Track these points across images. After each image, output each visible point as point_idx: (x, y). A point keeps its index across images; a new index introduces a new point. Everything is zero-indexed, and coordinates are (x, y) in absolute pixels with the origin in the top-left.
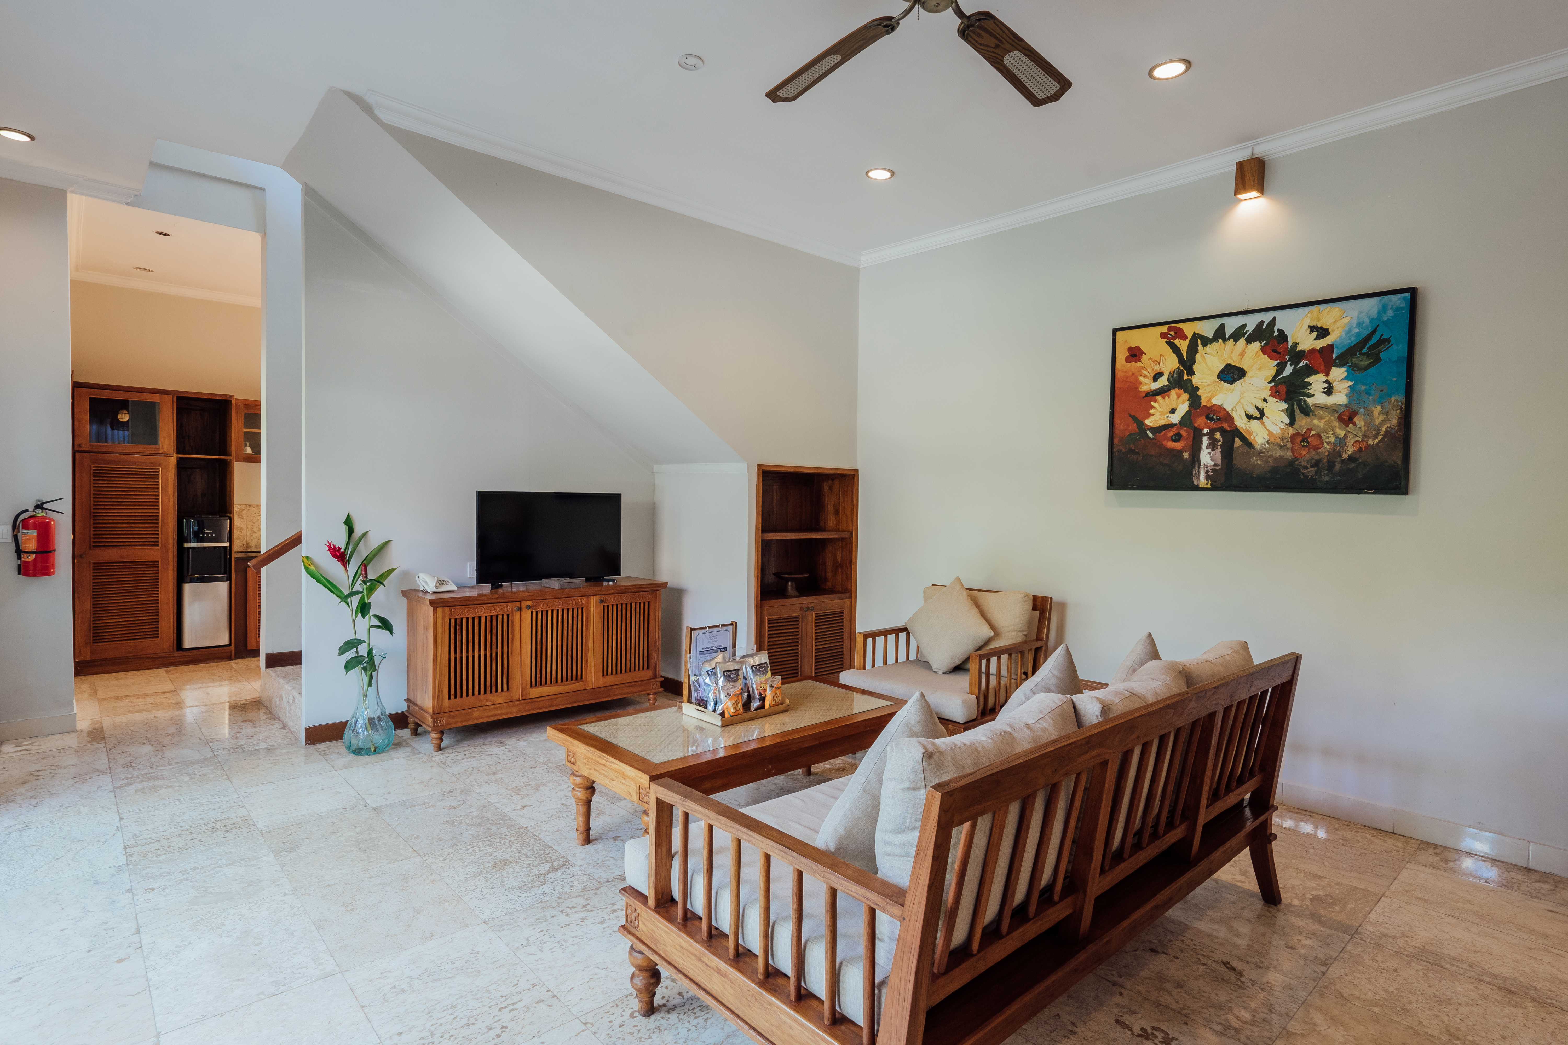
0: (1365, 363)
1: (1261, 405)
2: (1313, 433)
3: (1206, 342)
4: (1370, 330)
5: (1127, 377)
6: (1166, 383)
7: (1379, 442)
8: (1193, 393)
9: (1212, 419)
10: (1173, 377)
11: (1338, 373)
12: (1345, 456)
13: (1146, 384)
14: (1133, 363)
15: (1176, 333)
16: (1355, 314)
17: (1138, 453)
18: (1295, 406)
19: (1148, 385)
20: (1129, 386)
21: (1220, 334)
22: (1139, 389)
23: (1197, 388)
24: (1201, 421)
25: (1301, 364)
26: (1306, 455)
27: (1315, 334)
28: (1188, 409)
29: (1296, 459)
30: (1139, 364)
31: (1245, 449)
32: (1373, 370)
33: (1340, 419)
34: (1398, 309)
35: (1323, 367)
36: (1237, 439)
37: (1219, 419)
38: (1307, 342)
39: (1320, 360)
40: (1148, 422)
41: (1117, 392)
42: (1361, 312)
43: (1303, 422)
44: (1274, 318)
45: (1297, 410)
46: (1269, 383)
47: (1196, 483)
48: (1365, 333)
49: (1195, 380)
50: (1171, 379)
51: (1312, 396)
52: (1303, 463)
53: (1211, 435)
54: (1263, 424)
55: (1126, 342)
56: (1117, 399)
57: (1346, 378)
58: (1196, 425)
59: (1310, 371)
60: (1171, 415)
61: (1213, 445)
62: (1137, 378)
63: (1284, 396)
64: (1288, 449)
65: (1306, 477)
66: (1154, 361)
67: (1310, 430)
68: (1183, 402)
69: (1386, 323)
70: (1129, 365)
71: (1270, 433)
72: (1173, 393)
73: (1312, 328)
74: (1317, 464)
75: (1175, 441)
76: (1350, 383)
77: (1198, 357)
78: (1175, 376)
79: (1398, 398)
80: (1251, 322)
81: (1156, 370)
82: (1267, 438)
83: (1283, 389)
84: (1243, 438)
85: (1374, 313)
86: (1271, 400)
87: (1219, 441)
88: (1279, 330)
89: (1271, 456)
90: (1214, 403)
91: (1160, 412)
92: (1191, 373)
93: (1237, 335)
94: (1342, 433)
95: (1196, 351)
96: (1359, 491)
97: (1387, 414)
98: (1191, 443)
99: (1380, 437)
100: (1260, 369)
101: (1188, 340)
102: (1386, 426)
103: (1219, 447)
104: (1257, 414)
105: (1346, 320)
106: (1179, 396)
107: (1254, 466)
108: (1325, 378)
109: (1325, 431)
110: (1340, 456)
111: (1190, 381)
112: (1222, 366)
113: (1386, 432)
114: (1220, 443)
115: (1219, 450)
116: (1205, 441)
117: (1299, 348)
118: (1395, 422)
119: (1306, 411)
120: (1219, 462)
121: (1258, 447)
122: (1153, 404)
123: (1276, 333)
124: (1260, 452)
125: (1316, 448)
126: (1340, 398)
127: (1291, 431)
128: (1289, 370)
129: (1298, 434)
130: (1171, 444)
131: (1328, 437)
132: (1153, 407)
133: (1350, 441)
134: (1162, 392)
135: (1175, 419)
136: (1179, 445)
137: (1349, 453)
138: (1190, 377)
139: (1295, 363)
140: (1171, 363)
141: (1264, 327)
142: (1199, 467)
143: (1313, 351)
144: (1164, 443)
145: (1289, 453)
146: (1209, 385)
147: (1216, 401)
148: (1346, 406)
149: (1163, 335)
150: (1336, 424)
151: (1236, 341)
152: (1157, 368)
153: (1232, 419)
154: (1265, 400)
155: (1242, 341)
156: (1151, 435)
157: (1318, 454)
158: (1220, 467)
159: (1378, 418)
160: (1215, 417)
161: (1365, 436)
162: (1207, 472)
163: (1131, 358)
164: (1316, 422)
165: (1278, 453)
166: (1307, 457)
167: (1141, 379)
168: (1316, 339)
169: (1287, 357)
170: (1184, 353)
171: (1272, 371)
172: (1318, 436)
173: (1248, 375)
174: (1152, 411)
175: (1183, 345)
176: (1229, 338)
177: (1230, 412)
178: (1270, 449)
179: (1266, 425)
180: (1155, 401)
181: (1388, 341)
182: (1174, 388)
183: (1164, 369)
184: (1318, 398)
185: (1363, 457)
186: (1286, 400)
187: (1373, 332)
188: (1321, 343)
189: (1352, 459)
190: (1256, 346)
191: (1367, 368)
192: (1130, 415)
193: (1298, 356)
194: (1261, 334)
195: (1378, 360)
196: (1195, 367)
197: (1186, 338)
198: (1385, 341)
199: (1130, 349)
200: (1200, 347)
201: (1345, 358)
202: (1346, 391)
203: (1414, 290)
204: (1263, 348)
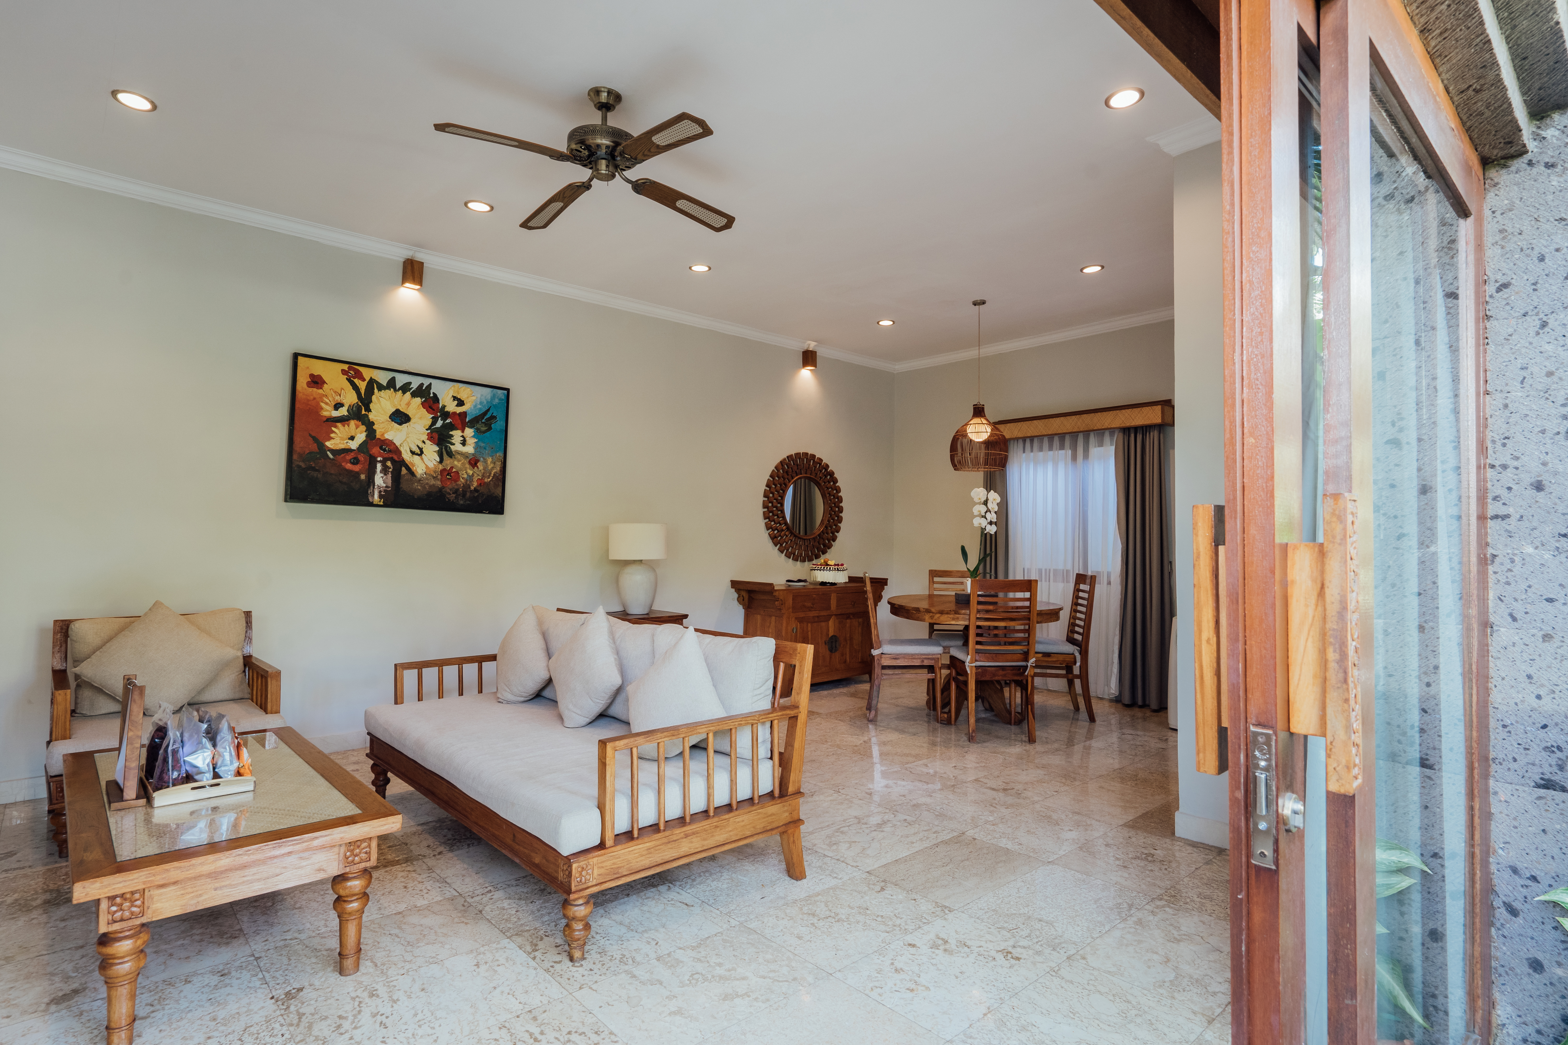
0: (484, 429)
1: (421, 445)
2: (454, 470)
3: (381, 388)
4: (487, 408)
5: (308, 400)
6: (346, 413)
7: (490, 481)
8: (370, 426)
9: (384, 450)
10: (352, 409)
11: (469, 432)
12: (472, 488)
13: (327, 410)
14: (315, 389)
15: (355, 373)
16: (479, 396)
17: (317, 470)
18: (443, 450)
19: (329, 411)
20: (309, 408)
21: (391, 384)
22: (320, 413)
23: (373, 423)
24: (375, 451)
25: (448, 421)
26: (449, 485)
27: (456, 402)
28: (365, 439)
29: (443, 487)
30: (320, 391)
31: (410, 476)
32: (488, 434)
33: (470, 463)
34: (500, 399)
35: (460, 426)
36: (403, 468)
37: (390, 451)
38: (451, 407)
39: (459, 421)
40: (328, 444)
41: (297, 412)
42: (482, 395)
43: (448, 462)
44: (431, 384)
45: (444, 453)
46: (427, 430)
47: (371, 500)
48: (484, 410)
49: (372, 416)
50: (351, 411)
51: (454, 444)
52: (448, 490)
53: (383, 462)
54: (422, 459)
55: (307, 368)
56: (296, 418)
57: (473, 437)
58: (371, 453)
59: (452, 427)
60: (350, 441)
61: (385, 470)
62: (318, 403)
63: (436, 442)
64: (438, 479)
65: (449, 500)
66: (335, 392)
67: (452, 468)
68: (361, 432)
69: (495, 406)
70: (311, 390)
71: (427, 467)
72: (353, 423)
73: (455, 398)
74: (456, 491)
75: (353, 464)
76: (476, 440)
77: (374, 398)
78: (354, 409)
79: (500, 454)
80: (416, 382)
81: (337, 400)
82: (425, 470)
83: (436, 436)
84: (408, 469)
85: (489, 397)
86: (428, 442)
87: (390, 468)
88: (433, 393)
89: (427, 484)
90: (387, 438)
91: (340, 437)
92: (368, 410)
93: (405, 388)
94: (471, 472)
95: (373, 393)
96: (481, 512)
97: (494, 463)
98: (367, 467)
99: (491, 478)
100: (421, 418)
101: (366, 383)
102: (493, 471)
103: (390, 473)
104: (418, 451)
105: (474, 398)
106: (357, 427)
107: (415, 490)
108: (461, 434)
109: (461, 470)
110: (470, 488)
111: (367, 416)
112: (394, 410)
113: (493, 475)
114: (390, 470)
115: (390, 475)
116: (379, 467)
117: (446, 409)
118: (498, 469)
119: (450, 454)
120: (390, 485)
121: (419, 476)
122: (333, 429)
123: (432, 395)
124: (420, 480)
125: (456, 481)
126: (469, 449)
127: (441, 467)
128: (439, 423)
129: (444, 470)
130: (349, 466)
131: (463, 474)
132: (334, 432)
133: (475, 479)
134: (343, 420)
135: (354, 445)
136: (356, 468)
137: (475, 486)
138: (367, 413)
139: (444, 419)
140: (350, 398)
141: (424, 388)
142: (373, 488)
143: (454, 413)
144: (343, 464)
145: (439, 483)
146: (383, 423)
147: (388, 436)
148: (473, 455)
149: (344, 372)
150: (468, 466)
151: (404, 393)
152: (339, 399)
153: (400, 452)
154: (424, 442)
155: (408, 394)
156: (331, 456)
157: (457, 485)
158: (390, 489)
159: (491, 466)
160: (387, 449)
161: (483, 476)
162: (380, 492)
163: (312, 384)
164: (456, 463)
165: (432, 482)
166: (450, 486)
167: (323, 405)
168: (457, 406)
169: (439, 414)
170: (363, 392)
171: (429, 422)
172: (457, 473)
173: (412, 421)
174: (332, 435)
175: (362, 386)
176: (399, 389)
177: (399, 447)
178: (427, 479)
179: (424, 460)
180: (336, 427)
181: (495, 417)
182: (353, 419)
183: (344, 401)
184: (457, 447)
185: (482, 490)
186: (438, 445)
187: (488, 410)
188: (459, 410)
189: (476, 490)
190: (418, 401)
191: (484, 432)
192: (310, 435)
193: (445, 415)
194: (422, 392)
195: (490, 429)
196: (372, 406)
197: (364, 380)
198: (493, 418)
199: (312, 376)
200: (376, 390)
201: (473, 423)
202: (473, 445)
203: (508, 390)
204: (423, 404)
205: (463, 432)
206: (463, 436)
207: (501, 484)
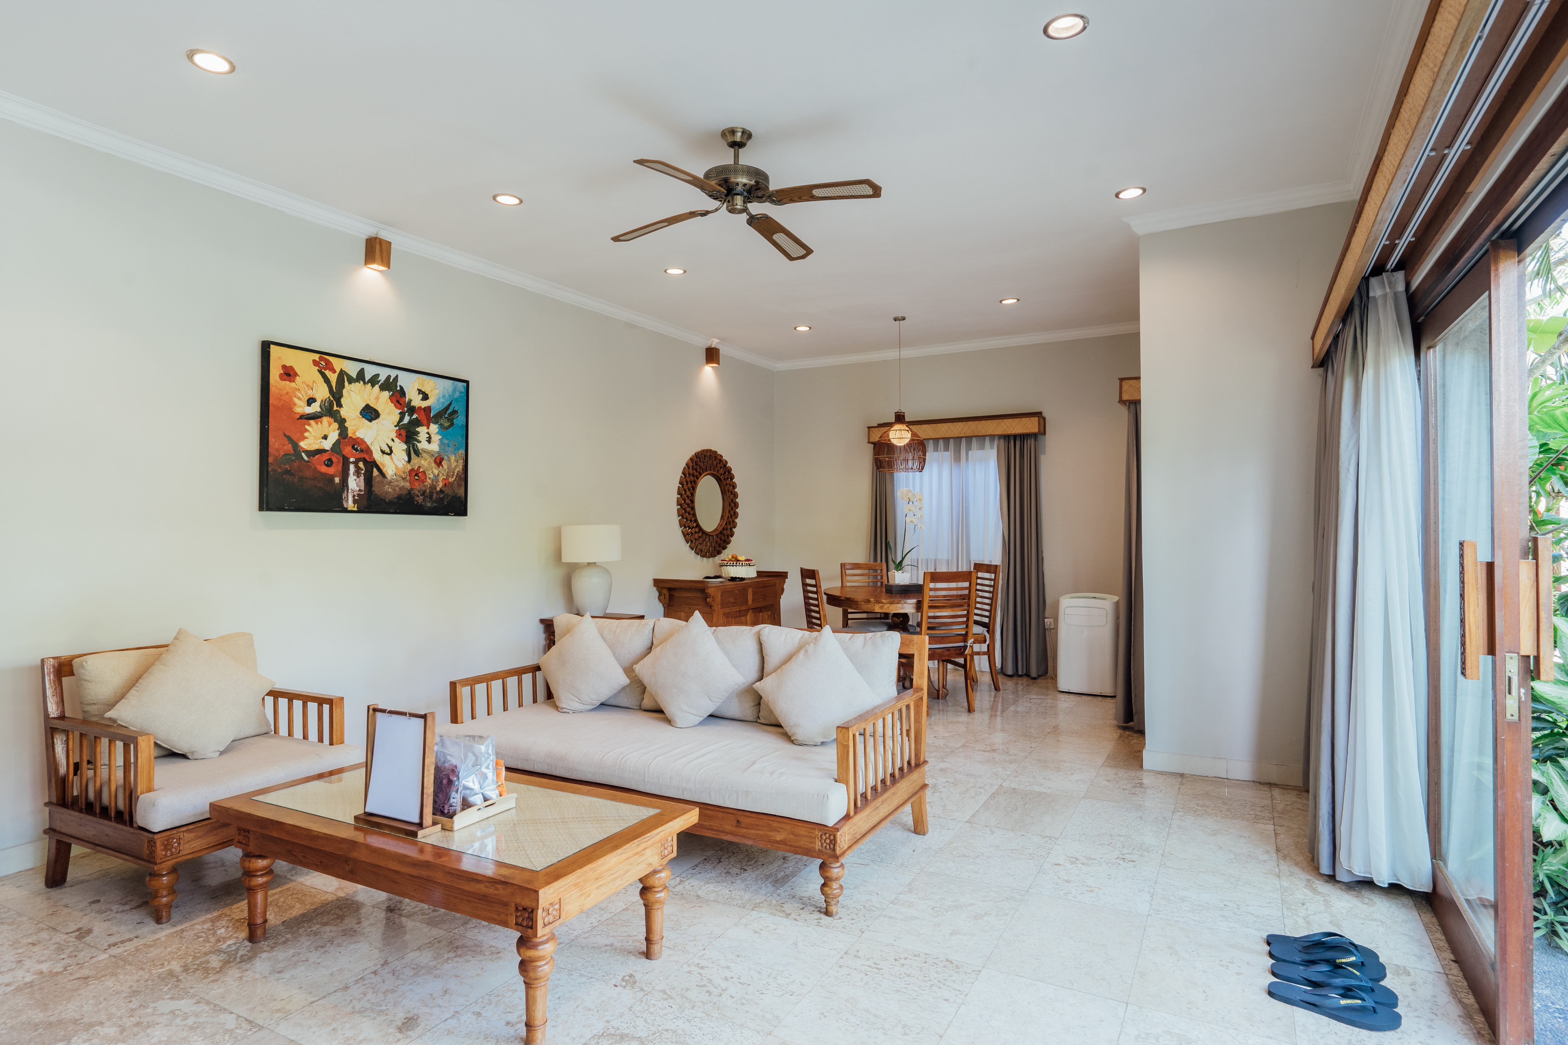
0: (447, 424)
1: (391, 444)
2: (421, 470)
3: (351, 380)
4: (449, 402)
5: (281, 395)
6: (319, 410)
7: (454, 481)
8: (341, 422)
9: (356, 450)
10: (324, 405)
11: (434, 428)
12: (438, 489)
13: (300, 406)
14: (287, 382)
15: (326, 364)
16: (442, 389)
17: (292, 474)
18: (411, 448)
19: (302, 408)
20: (283, 404)
21: (361, 376)
22: (294, 410)
23: (345, 420)
24: (347, 450)
25: (415, 416)
26: (418, 486)
27: (421, 396)
28: (337, 438)
29: (412, 489)
30: (293, 384)
31: (380, 478)
32: (450, 430)
33: (435, 462)
34: (461, 393)
35: (426, 422)
36: (375, 470)
37: (362, 451)
38: (417, 401)
39: (424, 417)
40: (303, 444)
41: (270, 408)
42: (444, 388)
43: (415, 461)
44: (397, 376)
45: (412, 451)
46: (395, 426)
47: (345, 506)
48: (447, 404)
49: (344, 412)
50: (323, 407)
51: (420, 442)
52: (417, 492)
53: (356, 463)
54: (392, 459)
55: (280, 358)
56: (270, 416)
57: (438, 433)
58: (344, 453)
59: (419, 423)
60: (324, 441)
61: (358, 472)
62: (291, 399)
63: (405, 440)
64: (407, 481)
65: (418, 503)
66: (308, 386)
67: (419, 467)
68: (334, 431)
69: (457, 400)
70: (283, 383)
71: (397, 467)
72: (325, 420)
73: (420, 392)
74: (424, 493)
75: (327, 466)
76: (440, 437)
77: (344, 391)
78: (326, 404)
79: (462, 452)
80: (384, 373)
81: (309, 395)
82: (395, 470)
83: (404, 433)
84: (379, 470)
85: (450, 390)
86: (396, 440)
87: (362, 470)
88: (400, 386)
89: (397, 486)
90: (358, 436)
91: (314, 436)
92: (340, 405)
93: (374, 381)
94: (436, 472)
95: (343, 387)
96: (446, 514)
97: (457, 461)
98: (341, 469)
99: (455, 477)
100: (389, 414)
101: (336, 374)
102: (457, 470)
103: (362, 475)
104: (388, 451)
105: (437, 391)
106: (330, 425)
107: (387, 493)
108: (427, 431)
109: (427, 470)
110: (436, 489)
111: (338, 412)
112: (363, 405)
113: (457, 474)
114: (363, 472)
115: (362, 477)
116: (352, 468)
117: (413, 404)
118: (461, 467)
119: (417, 453)
120: (363, 488)
121: (389, 477)
122: (307, 427)
123: (398, 388)
124: (390, 482)
125: (423, 482)
126: (434, 447)
127: (409, 467)
128: (407, 419)
129: (412, 470)
130: (324, 469)
131: (429, 474)
132: (307, 430)
133: (441, 478)
134: (315, 417)
135: (327, 445)
136: (331, 471)
137: (440, 487)
138: (339, 409)
139: (411, 415)
140: (322, 393)
141: (391, 381)
142: (348, 492)
143: (420, 408)
144: (318, 467)
145: (408, 484)
146: (354, 419)
147: (360, 434)
148: (438, 453)
149: (315, 363)
150: (433, 465)
151: (373, 386)
152: (311, 394)
153: (371, 452)
154: (393, 440)
155: (377, 387)
156: (306, 458)
157: (424, 486)
158: (363, 493)
159: (454, 464)
160: (359, 448)
161: (448, 476)
162: (354, 496)
163: (285, 376)
164: (423, 462)
165: (402, 484)
166: (418, 488)
167: (296, 400)
168: (422, 400)
169: (406, 409)
170: (334, 385)
171: (397, 418)
173: (382, 417)
174: (306, 434)
175: (333, 378)
176: (368, 382)
177: (370, 446)
178: (397, 481)
179: (394, 460)
180: (309, 425)
181: (457, 412)
182: (326, 416)
183: (316, 396)
184: (423, 445)
185: (447, 491)
186: (406, 443)
187: (450, 405)
188: (424, 404)
189: (441, 491)
190: (386, 394)
191: (448, 428)
192: (285, 435)
193: (412, 410)
194: (389, 385)
195: (452, 424)
196: (343, 401)
197: (334, 372)
198: (455, 412)
199: (284, 367)
200: (346, 383)
201: (437, 418)
202: (438, 442)
203: (467, 382)
204: (390, 398)
205: (428, 428)
206: (428, 433)
207: (463, 483)
